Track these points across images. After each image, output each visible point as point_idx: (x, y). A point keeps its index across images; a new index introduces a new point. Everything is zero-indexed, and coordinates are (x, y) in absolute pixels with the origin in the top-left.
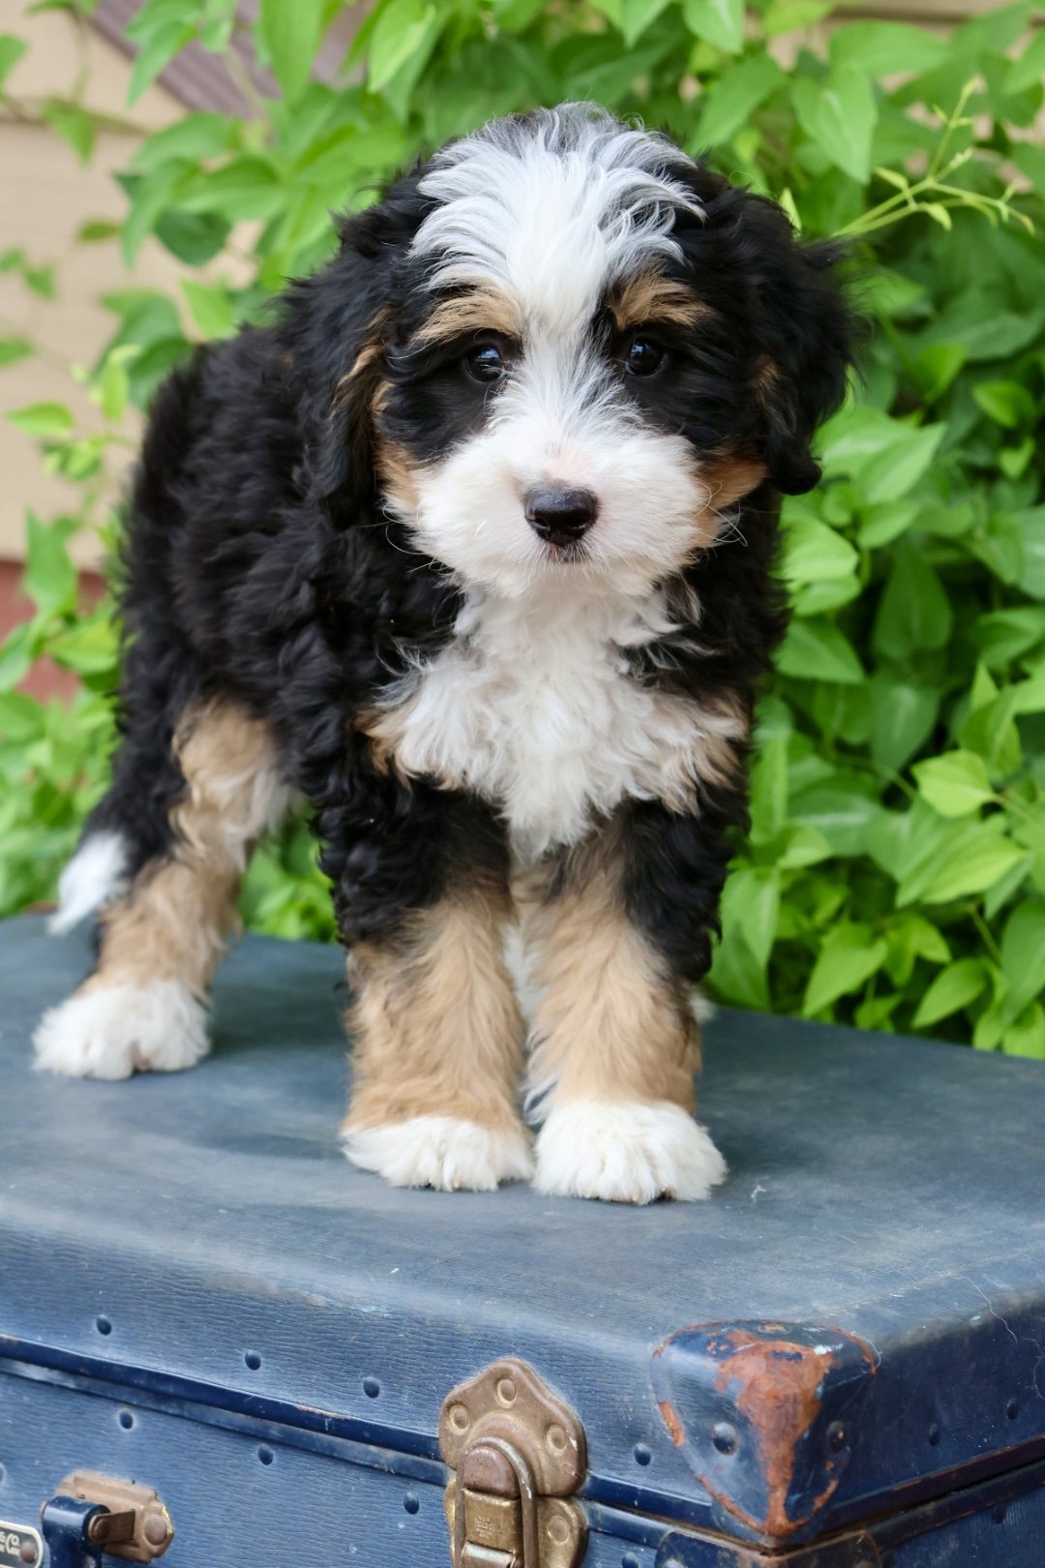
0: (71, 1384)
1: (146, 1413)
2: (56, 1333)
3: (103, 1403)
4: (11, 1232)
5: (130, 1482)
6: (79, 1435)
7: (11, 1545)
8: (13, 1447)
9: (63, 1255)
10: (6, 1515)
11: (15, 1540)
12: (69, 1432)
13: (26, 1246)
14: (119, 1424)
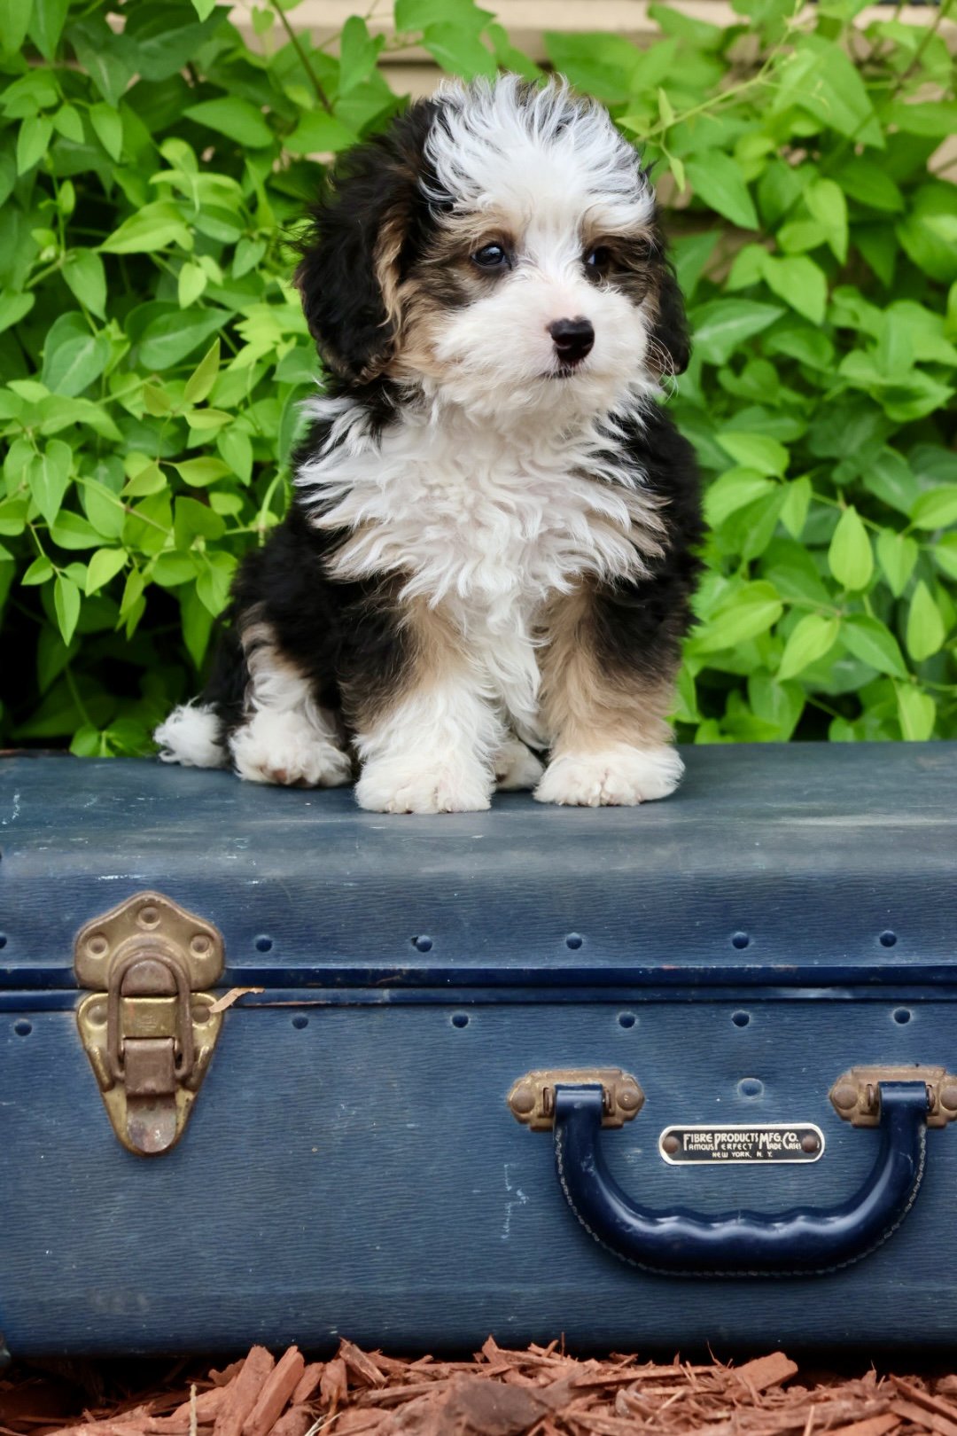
0: (847, 995)
1: (924, 1006)
2: (834, 955)
3: (878, 1007)
4: (784, 877)
5: (915, 1066)
6: (850, 1038)
7: (788, 1142)
8: (774, 1062)
9: (845, 887)
10: (775, 1119)
11: (793, 1137)
12: (839, 1037)
13: (804, 886)
14: (894, 1021)
